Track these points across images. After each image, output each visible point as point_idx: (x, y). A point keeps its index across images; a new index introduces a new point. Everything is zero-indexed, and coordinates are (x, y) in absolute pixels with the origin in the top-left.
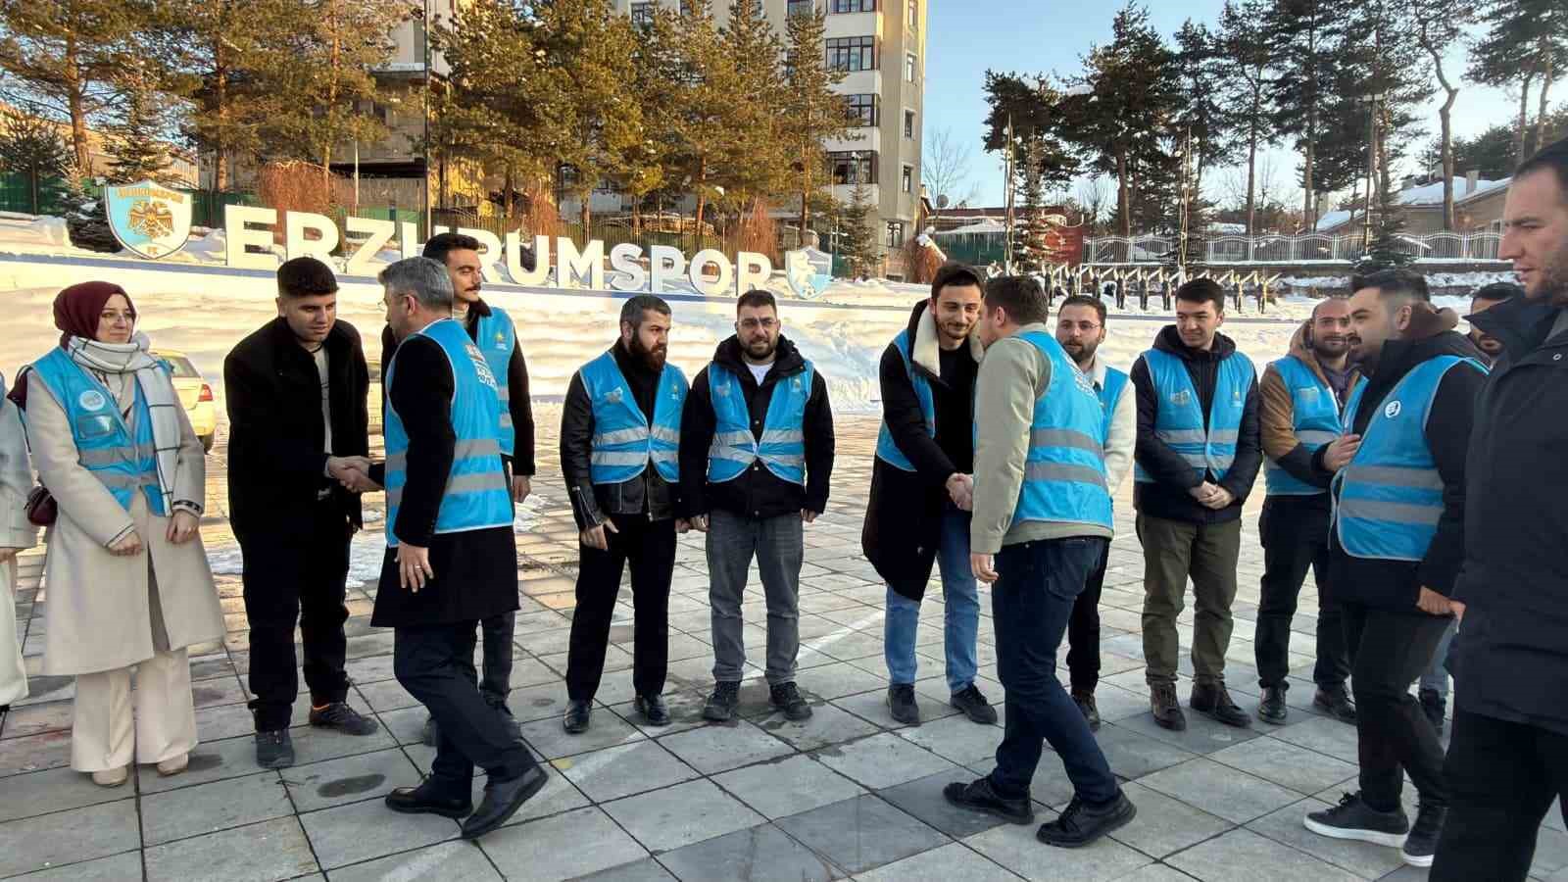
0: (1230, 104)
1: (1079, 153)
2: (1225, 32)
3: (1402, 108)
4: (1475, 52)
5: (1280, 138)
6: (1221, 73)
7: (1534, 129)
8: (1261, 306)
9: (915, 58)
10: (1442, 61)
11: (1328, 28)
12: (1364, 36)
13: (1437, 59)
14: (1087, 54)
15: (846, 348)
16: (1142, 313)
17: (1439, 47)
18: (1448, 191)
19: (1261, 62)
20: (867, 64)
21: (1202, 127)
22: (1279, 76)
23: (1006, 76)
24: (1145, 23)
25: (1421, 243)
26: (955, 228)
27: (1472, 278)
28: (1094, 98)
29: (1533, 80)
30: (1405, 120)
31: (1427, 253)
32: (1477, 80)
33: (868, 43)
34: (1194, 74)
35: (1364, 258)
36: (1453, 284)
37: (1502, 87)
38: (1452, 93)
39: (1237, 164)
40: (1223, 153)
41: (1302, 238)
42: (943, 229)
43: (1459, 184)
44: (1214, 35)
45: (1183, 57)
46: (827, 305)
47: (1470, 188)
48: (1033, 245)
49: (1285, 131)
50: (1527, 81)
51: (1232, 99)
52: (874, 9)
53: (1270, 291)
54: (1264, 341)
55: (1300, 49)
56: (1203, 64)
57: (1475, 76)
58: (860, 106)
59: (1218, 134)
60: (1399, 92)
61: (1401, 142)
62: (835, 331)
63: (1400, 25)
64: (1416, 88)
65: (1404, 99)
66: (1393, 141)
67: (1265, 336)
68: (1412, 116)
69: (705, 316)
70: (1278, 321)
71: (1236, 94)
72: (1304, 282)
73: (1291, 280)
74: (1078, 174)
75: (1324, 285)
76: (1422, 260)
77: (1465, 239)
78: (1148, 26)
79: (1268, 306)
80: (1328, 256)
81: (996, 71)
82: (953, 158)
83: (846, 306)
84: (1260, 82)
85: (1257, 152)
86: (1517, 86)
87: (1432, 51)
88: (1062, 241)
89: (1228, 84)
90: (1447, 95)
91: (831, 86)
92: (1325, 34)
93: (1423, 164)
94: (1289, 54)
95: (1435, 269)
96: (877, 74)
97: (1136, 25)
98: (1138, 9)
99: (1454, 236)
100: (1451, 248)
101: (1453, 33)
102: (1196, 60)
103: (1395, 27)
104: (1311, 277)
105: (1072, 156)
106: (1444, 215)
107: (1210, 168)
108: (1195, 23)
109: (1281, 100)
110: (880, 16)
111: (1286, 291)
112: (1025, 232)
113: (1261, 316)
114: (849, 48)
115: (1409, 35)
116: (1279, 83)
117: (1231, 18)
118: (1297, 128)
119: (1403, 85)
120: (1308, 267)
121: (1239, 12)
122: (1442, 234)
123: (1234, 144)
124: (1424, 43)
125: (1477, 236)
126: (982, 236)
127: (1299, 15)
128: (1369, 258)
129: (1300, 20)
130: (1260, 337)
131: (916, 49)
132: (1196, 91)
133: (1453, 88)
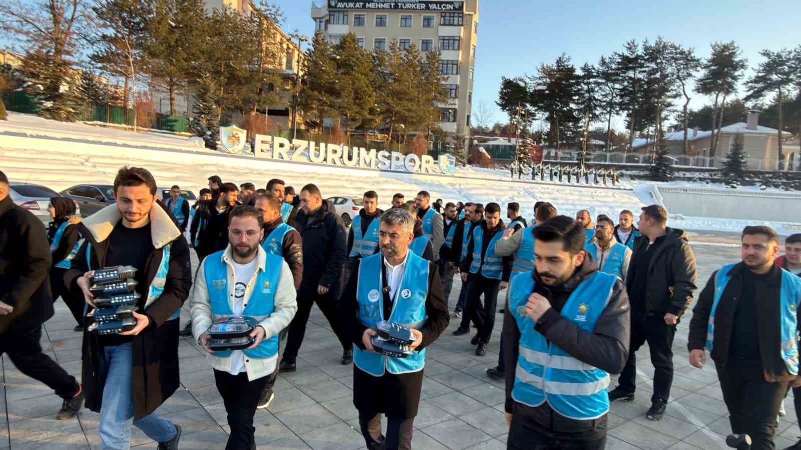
0: (601, 97)
1: (536, 111)
2: (601, 68)
3: (669, 100)
4: (698, 81)
5: (621, 112)
6: (598, 84)
7: (720, 109)
8: (613, 183)
9: (473, 70)
10: (685, 86)
11: (642, 70)
12: (655, 74)
13: (683, 85)
14: (539, 67)
15: (463, 194)
16: (568, 184)
17: (684, 79)
18: (686, 134)
19: (614, 81)
20: (455, 72)
21: (589, 107)
22: (621, 87)
23: (511, 79)
24: (569, 63)
25: (674, 158)
26: (485, 142)
27: (694, 174)
28: (547, 92)
29: (720, 94)
30: (669, 105)
31: (676, 163)
32: (699, 92)
33: (455, 63)
34: (588, 84)
35: (653, 165)
36: (686, 176)
37: (708, 95)
38: (688, 99)
39: (603, 122)
40: (597, 116)
41: (629, 154)
42: (481, 142)
43: (690, 131)
44: (596, 69)
45: (584, 77)
46: (453, 176)
47: (695, 134)
48: (525, 154)
49: (623, 110)
50: (717, 95)
51: (602, 95)
52: (459, 49)
53: (617, 177)
54: (615, 197)
55: (630, 78)
56: (592, 80)
57: (698, 90)
58: (451, 90)
59: (596, 109)
60: (668, 94)
61: (668, 114)
62: (457, 186)
63: (669, 70)
64: (674, 93)
65: (669, 97)
66: (664, 114)
67: (615, 195)
68: (673, 103)
69: (411, 179)
70: (620, 189)
71: (603, 93)
72: (628, 173)
73: (624, 171)
74: (535, 119)
75: (636, 174)
76: (675, 166)
77: (691, 158)
78: (570, 64)
79: (616, 182)
80: (637, 162)
81: (507, 77)
82: (488, 113)
83: (460, 177)
84: (614, 89)
85: (611, 118)
86: (714, 96)
87: (681, 80)
88: (535, 152)
89: (601, 89)
90: (686, 100)
91: (443, 82)
92: (640, 72)
93: (676, 120)
94: (626, 80)
95: (679, 170)
96: (459, 76)
97: (565, 63)
98: (567, 56)
99: (687, 157)
100: (686, 162)
101: (690, 75)
102: (589, 79)
103: (667, 71)
104: (631, 170)
105: (533, 112)
106: (683, 147)
107: (592, 122)
108: (590, 64)
109: (622, 96)
110: (461, 52)
111: (622, 175)
112: (522, 148)
113: (613, 187)
114: (447, 64)
115: (673, 74)
116: (621, 90)
117: (603, 63)
118: (628, 109)
119: (669, 91)
120: (631, 166)
121: (607, 60)
122: (683, 156)
123: (602, 113)
124: (678, 77)
125: (696, 157)
126: (498, 146)
127: (630, 64)
128: (654, 165)
129: (631, 65)
130: (613, 195)
131: (474, 66)
132: (588, 91)
133: (689, 97)
